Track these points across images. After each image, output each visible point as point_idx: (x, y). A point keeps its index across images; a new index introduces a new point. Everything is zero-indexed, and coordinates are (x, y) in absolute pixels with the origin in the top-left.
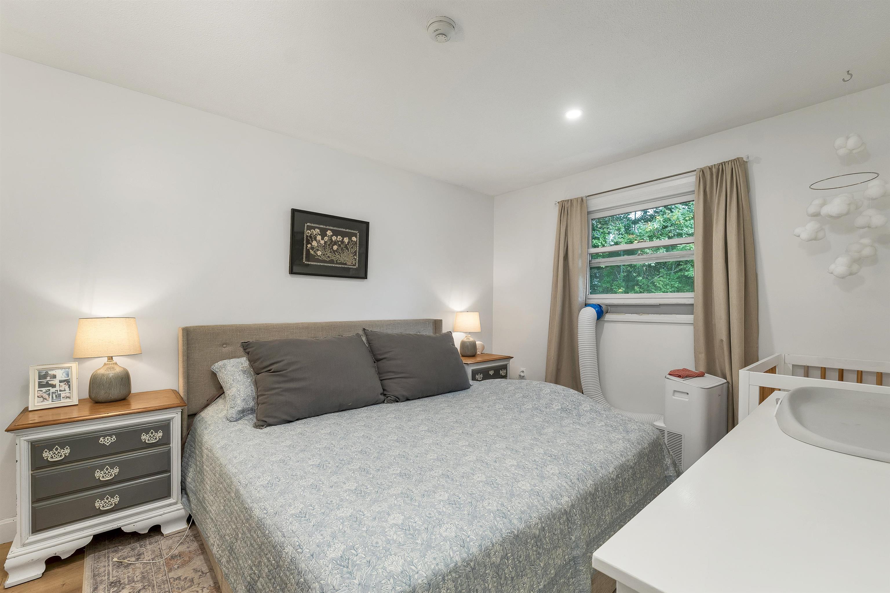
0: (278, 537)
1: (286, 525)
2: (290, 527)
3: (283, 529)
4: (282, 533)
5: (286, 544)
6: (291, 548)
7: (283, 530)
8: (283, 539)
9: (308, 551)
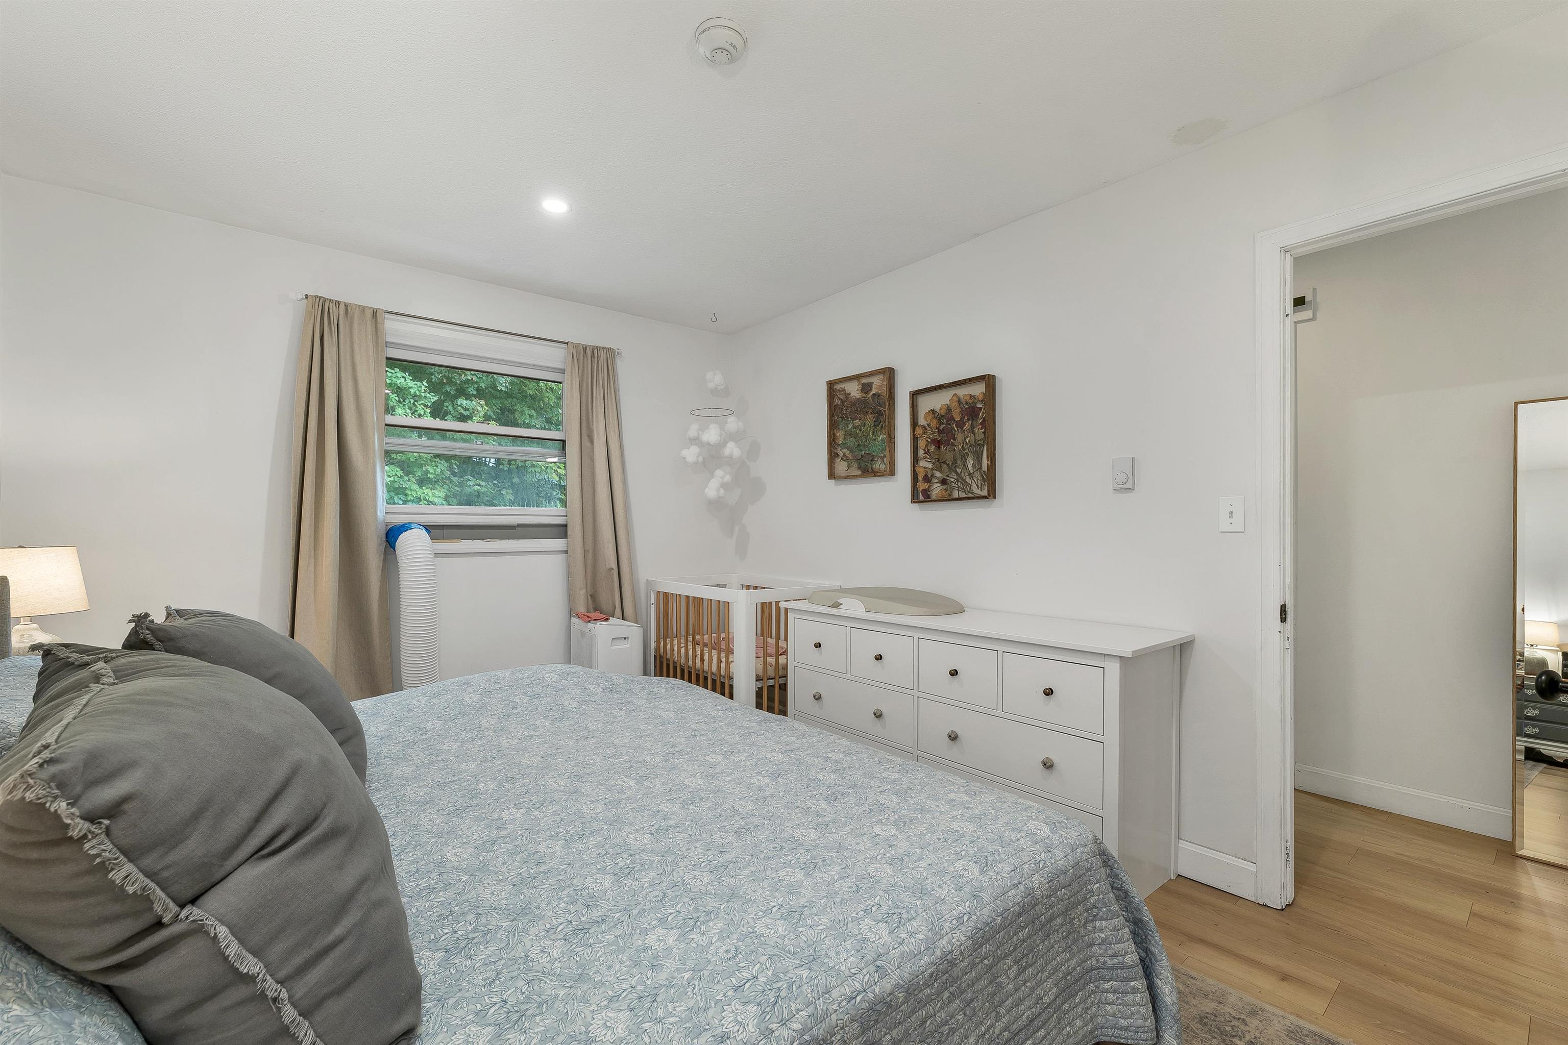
0: (1015, 896)
1: (1001, 880)
2: (1004, 875)
3: (1006, 885)
4: (1012, 887)
5: (1029, 884)
6: (1036, 876)
7: (1009, 884)
8: (1021, 887)
9: (1043, 854)
